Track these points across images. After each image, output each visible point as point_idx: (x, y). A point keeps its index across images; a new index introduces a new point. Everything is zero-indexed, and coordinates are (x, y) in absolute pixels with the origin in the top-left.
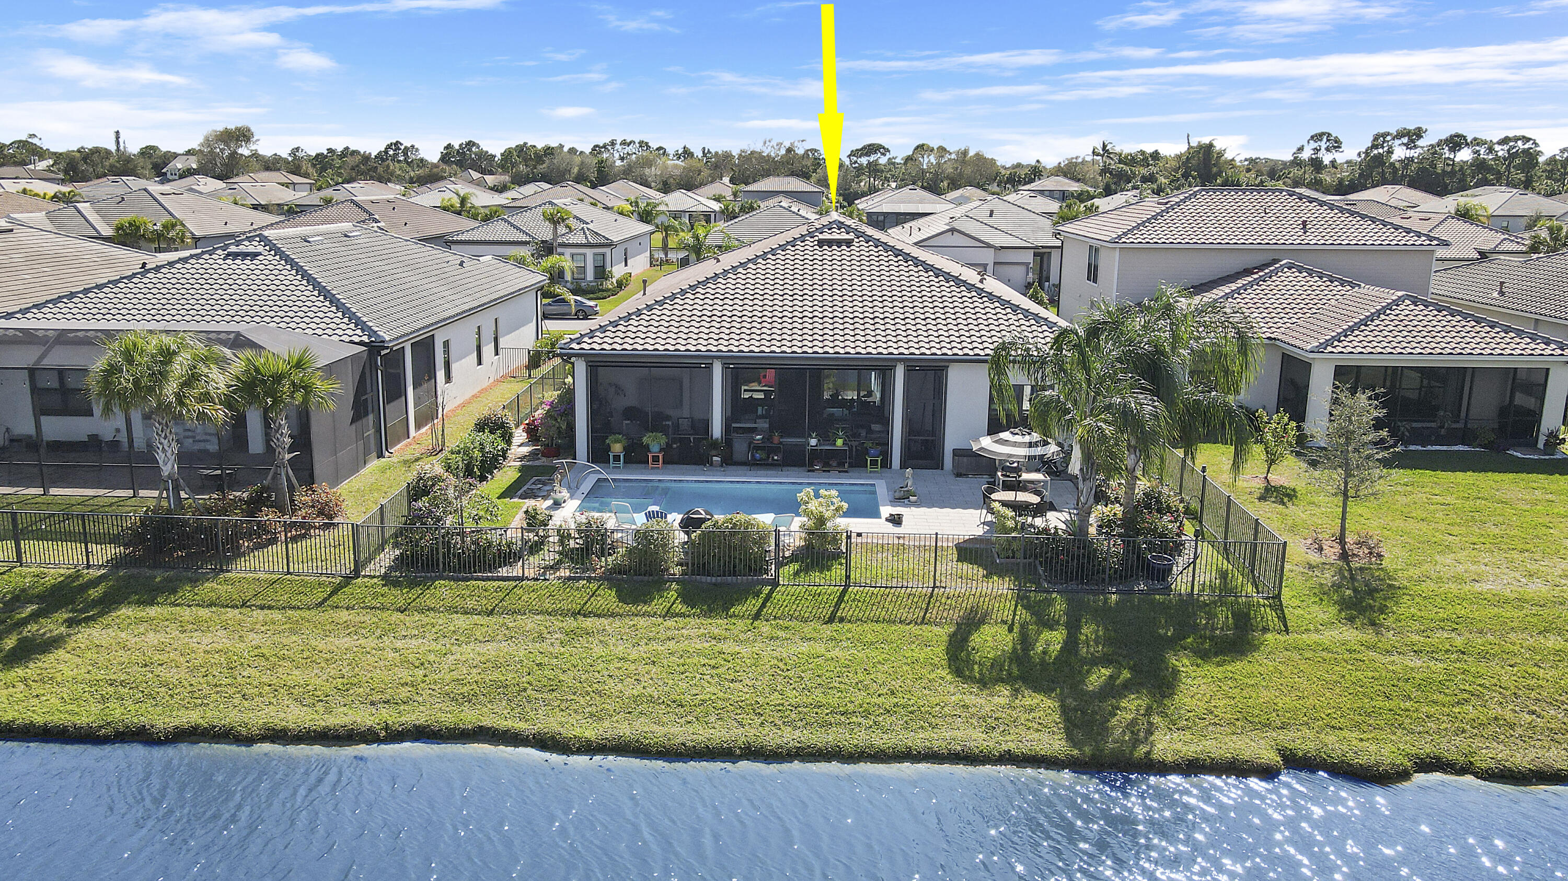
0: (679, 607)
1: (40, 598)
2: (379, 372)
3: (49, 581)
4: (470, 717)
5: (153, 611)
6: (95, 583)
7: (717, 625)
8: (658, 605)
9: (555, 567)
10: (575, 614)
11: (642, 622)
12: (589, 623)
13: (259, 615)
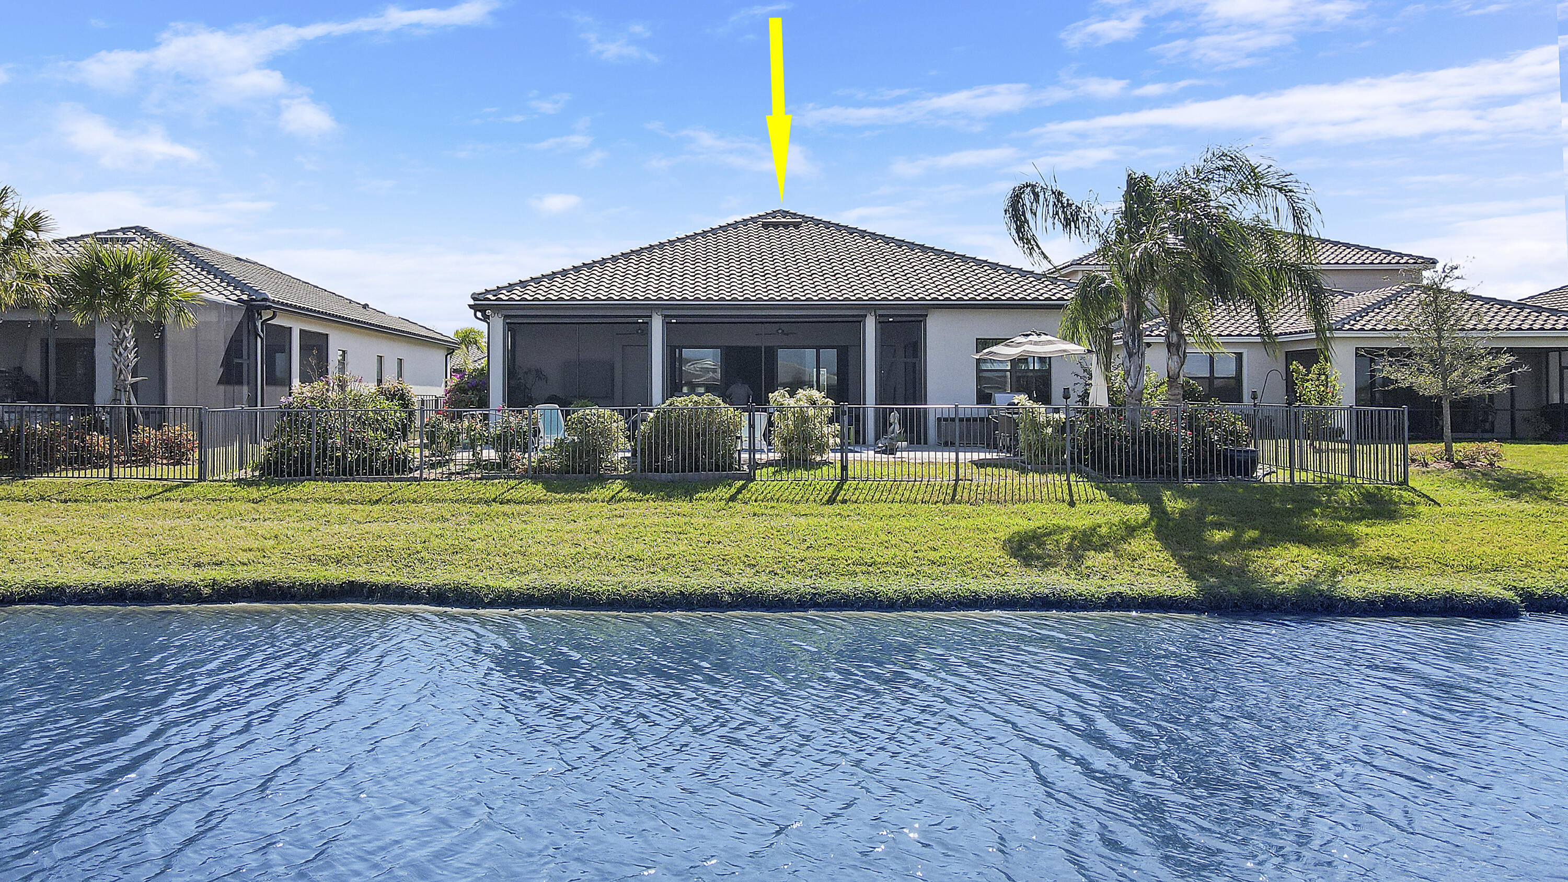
0: (626, 494)
2: (259, 340)
7: (679, 506)
10: (489, 502)
11: (578, 506)
12: (507, 508)
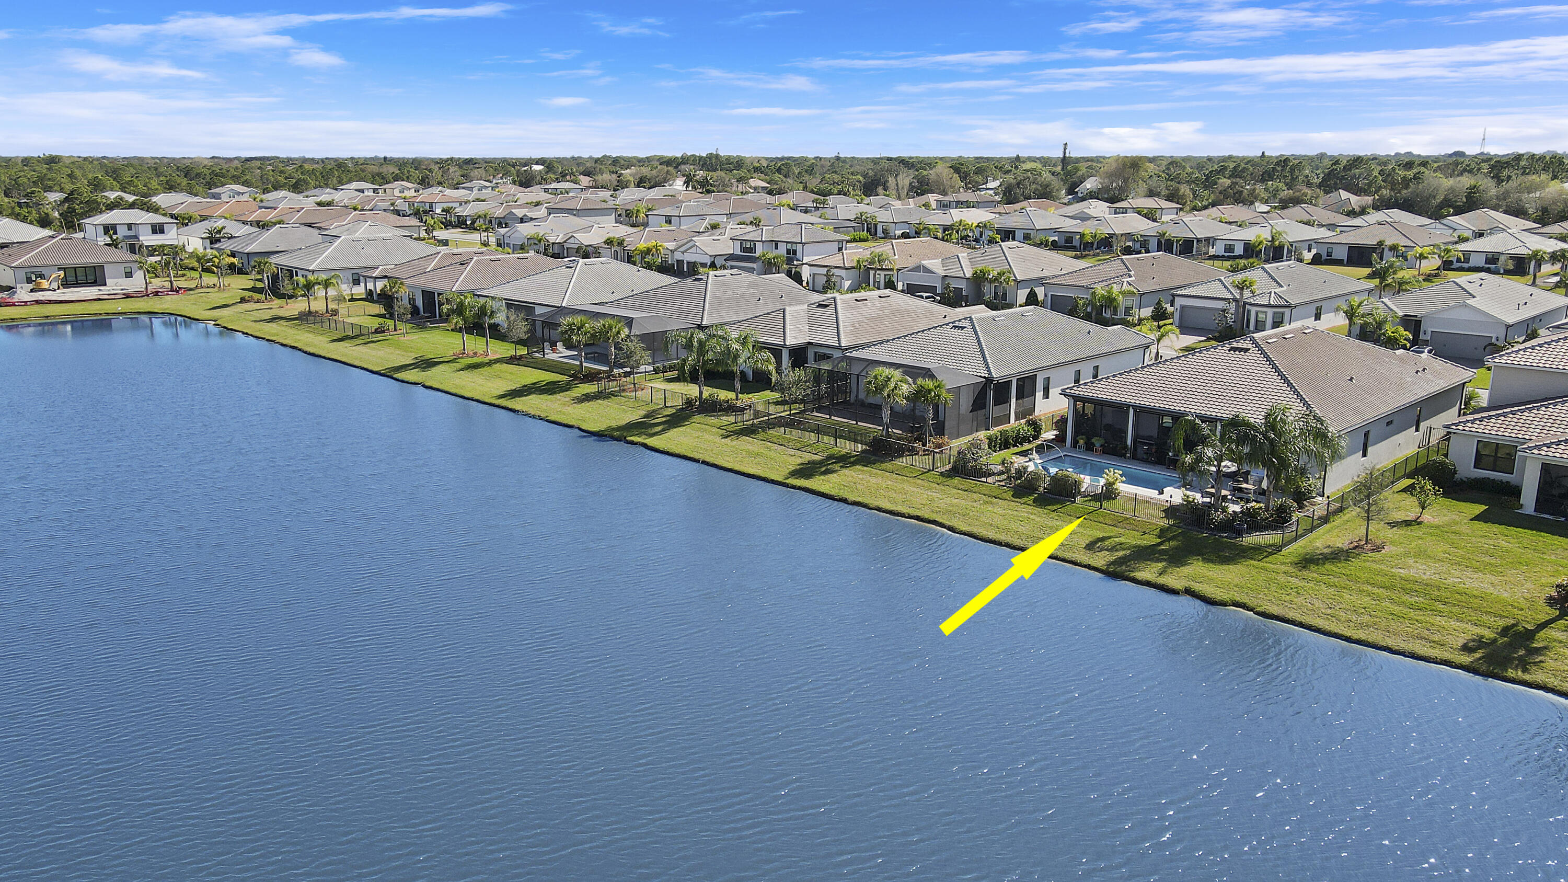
1: (837, 458)
2: (992, 391)
3: (841, 453)
5: (865, 468)
6: (853, 457)
10: (994, 497)
12: (997, 501)
13: (895, 476)
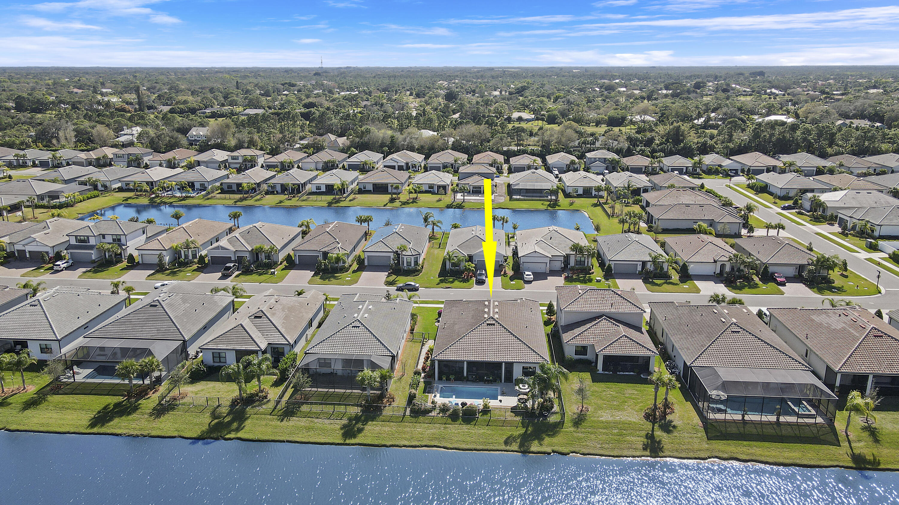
1: (354, 419)
3: (353, 415)
4: (433, 443)
5: (374, 422)
6: (361, 416)
7: (469, 426)
8: (458, 422)
9: (439, 413)
10: (445, 424)
11: (456, 426)
12: (447, 426)
